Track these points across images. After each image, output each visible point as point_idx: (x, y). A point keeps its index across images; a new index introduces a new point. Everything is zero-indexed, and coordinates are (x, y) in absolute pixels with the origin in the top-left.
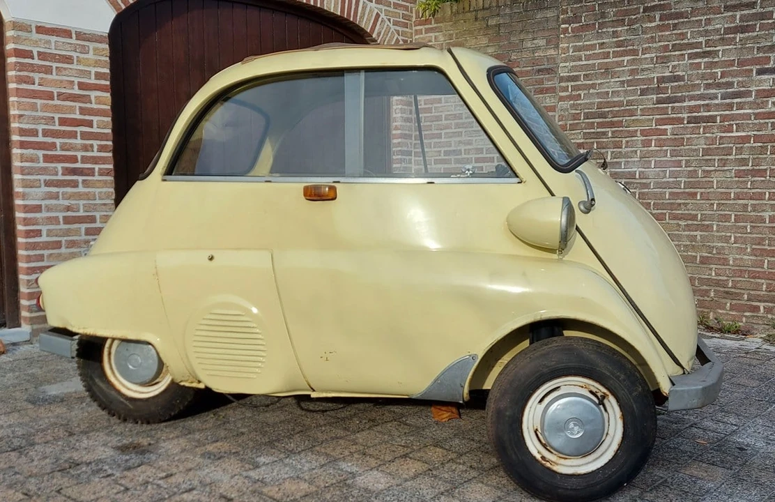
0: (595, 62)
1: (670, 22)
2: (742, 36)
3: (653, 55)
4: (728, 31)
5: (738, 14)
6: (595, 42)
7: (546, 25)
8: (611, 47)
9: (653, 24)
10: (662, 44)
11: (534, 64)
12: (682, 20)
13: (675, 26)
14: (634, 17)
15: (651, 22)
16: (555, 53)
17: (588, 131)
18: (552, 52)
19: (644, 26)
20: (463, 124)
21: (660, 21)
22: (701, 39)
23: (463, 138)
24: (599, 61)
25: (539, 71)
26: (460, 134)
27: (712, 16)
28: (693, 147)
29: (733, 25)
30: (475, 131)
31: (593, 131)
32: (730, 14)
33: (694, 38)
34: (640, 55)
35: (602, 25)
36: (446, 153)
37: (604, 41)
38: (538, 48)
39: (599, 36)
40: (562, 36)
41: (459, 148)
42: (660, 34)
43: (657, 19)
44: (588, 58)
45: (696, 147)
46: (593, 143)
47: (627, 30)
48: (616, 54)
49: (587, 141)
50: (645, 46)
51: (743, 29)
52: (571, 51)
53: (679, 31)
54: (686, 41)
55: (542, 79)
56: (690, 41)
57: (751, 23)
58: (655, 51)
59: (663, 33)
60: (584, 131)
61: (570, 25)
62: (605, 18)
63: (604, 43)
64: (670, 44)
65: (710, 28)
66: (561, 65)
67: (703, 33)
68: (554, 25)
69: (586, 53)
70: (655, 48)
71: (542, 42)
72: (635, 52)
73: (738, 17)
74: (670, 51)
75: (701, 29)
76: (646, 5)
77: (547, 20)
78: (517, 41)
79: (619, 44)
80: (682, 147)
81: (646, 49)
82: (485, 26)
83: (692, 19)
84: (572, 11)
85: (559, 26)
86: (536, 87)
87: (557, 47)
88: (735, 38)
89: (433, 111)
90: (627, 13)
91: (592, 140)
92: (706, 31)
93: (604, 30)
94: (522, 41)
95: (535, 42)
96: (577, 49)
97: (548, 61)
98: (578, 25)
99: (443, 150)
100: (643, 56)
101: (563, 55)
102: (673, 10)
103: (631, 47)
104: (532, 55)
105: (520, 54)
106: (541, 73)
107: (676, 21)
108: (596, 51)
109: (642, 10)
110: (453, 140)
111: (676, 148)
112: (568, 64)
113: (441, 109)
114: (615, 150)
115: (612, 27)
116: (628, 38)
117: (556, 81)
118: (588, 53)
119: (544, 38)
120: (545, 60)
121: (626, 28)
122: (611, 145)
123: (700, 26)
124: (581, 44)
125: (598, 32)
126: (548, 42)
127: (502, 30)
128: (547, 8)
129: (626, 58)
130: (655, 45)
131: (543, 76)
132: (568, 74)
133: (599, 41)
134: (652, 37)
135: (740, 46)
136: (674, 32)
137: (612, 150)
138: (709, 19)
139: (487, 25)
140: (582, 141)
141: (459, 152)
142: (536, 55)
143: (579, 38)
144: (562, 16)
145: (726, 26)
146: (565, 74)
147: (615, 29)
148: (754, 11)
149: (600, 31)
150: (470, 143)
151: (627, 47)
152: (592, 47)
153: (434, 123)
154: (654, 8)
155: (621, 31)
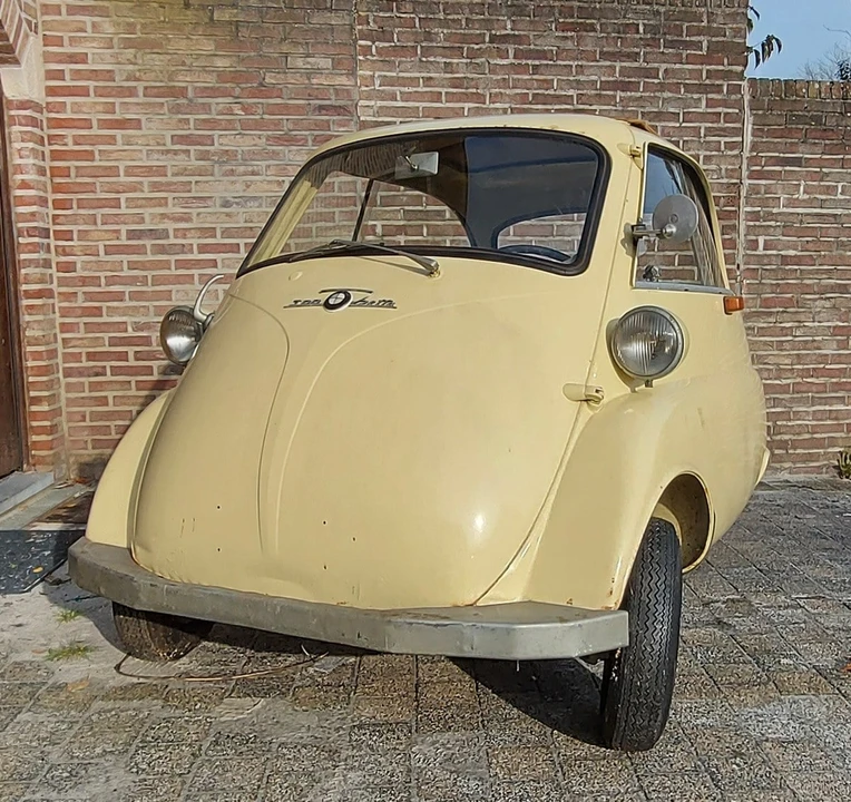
0: (417, 104)
1: (529, 62)
2: (623, 94)
3: (507, 106)
4: (606, 85)
5: (618, 65)
6: (417, 75)
7: (329, 37)
8: (443, 86)
9: (505, 62)
10: (518, 91)
11: (309, 95)
12: (545, 62)
13: (535, 67)
14: (476, 47)
15: (502, 58)
16: (348, 83)
17: (411, 208)
18: (343, 80)
19: (492, 62)
20: (170, 184)
21: (515, 58)
22: (571, 92)
23: (171, 209)
24: (425, 104)
25: (321, 108)
26: (163, 202)
27: (584, 63)
28: (566, 238)
29: (611, 79)
30: (194, 198)
31: (420, 208)
32: (608, 63)
33: (562, 89)
34: (487, 102)
35: (427, 51)
36: (132, 234)
37: (432, 75)
38: (318, 71)
39: (422, 65)
40: (361, 58)
41: (161, 226)
42: (515, 76)
43: (511, 55)
44: (406, 97)
45: (569, 239)
46: (422, 226)
47: (466, 64)
48: (451, 97)
49: (410, 223)
50: (494, 91)
51: (625, 87)
52: (377, 82)
53: (542, 77)
54: (551, 92)
55: (328, 121)
56: (557, 93)
57: (633, 80)
58: (507, 99)
59: (519, 76)
60: (406, 208)
61: (374, 43)
62: (432, 41)
63: (431, 78)
64: (530, 93)
65: (582, 78)
66: (361, 103)
67: (574, 84)
68: (345, 37)
69: (403, 89)
70: (509, 95)
71: (326, 63)
72: (479, 98)
73: (617, 69)
74: (530, 103)
75: (572, 78)
76: (493, 32)
77: (332, 28)
78: (276, 55)
79: (456, 83)
80: (551, 238)
81: (496, 94)
82: (207, 20)
83: (559, 62)
84: (374, 21)
85: (355, 41)
86: (316, 133)
87: (352, 73)
88: (615, 97)
89: (97, 157)
90: (465, 39)
91: (420, 222)
92: (578, 82)
93: (432, 59)
94: (286, 56)
95: (309, 59)
96: (386, 81)
97: (337, 95)
98: (387, 44)
99: (124, 229)
100: (492, 106)
101: (364, 88)
102: (532, 47)
103: (474, 91)
104: (307, 82)
105: (282, 76)
106: (324, 112)
107: (537, 63)
108: (419, 89)
109: (487, 39)
110: (147, 212)
111: (543, 239)
112: (372, 103)
113: (114, 155)
114: (456, 238)
115: (443, 57)
116: (469, 75)
117: (353, 126)
118: (406, 89)
119: (327, 56)
120: (332, 91)
121: (464, 61)
122: (451, 231)
123: (570, 73)
124: (394, 74)
125: (421, 61)
126: (336, 64)
127: (244, 32)
128: (331, 10)
129: (467, 106)
130: (508, 92)
131: (327, 118)
132: (375, 119)
133: (423, 75)
134: (504, 79)
135: (621, 108)
136: (535, 77)
137: (451, 238)
138: (581, 66)
139: (211, 19)
140: (402, 223)
141: (164, 234)
142: (314, 81)
143: (389, 64)
144: (360, 27)
145: (603, 79)
146: (369, 119)
147: (448, 61)
148: (636, 65)
149: (424, 59)
150: (186, 218)
151: (467, 88)
152: (413, 81)
153: (101, 179)
154: (505, 38)
155: (458, 64)
